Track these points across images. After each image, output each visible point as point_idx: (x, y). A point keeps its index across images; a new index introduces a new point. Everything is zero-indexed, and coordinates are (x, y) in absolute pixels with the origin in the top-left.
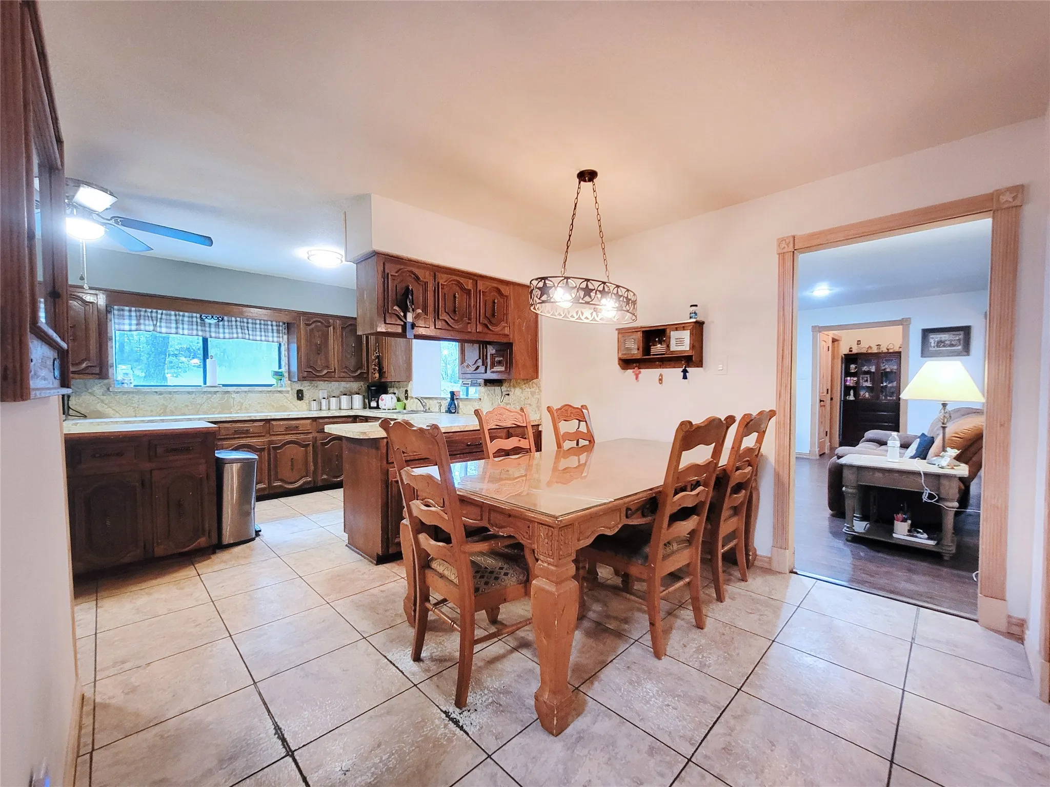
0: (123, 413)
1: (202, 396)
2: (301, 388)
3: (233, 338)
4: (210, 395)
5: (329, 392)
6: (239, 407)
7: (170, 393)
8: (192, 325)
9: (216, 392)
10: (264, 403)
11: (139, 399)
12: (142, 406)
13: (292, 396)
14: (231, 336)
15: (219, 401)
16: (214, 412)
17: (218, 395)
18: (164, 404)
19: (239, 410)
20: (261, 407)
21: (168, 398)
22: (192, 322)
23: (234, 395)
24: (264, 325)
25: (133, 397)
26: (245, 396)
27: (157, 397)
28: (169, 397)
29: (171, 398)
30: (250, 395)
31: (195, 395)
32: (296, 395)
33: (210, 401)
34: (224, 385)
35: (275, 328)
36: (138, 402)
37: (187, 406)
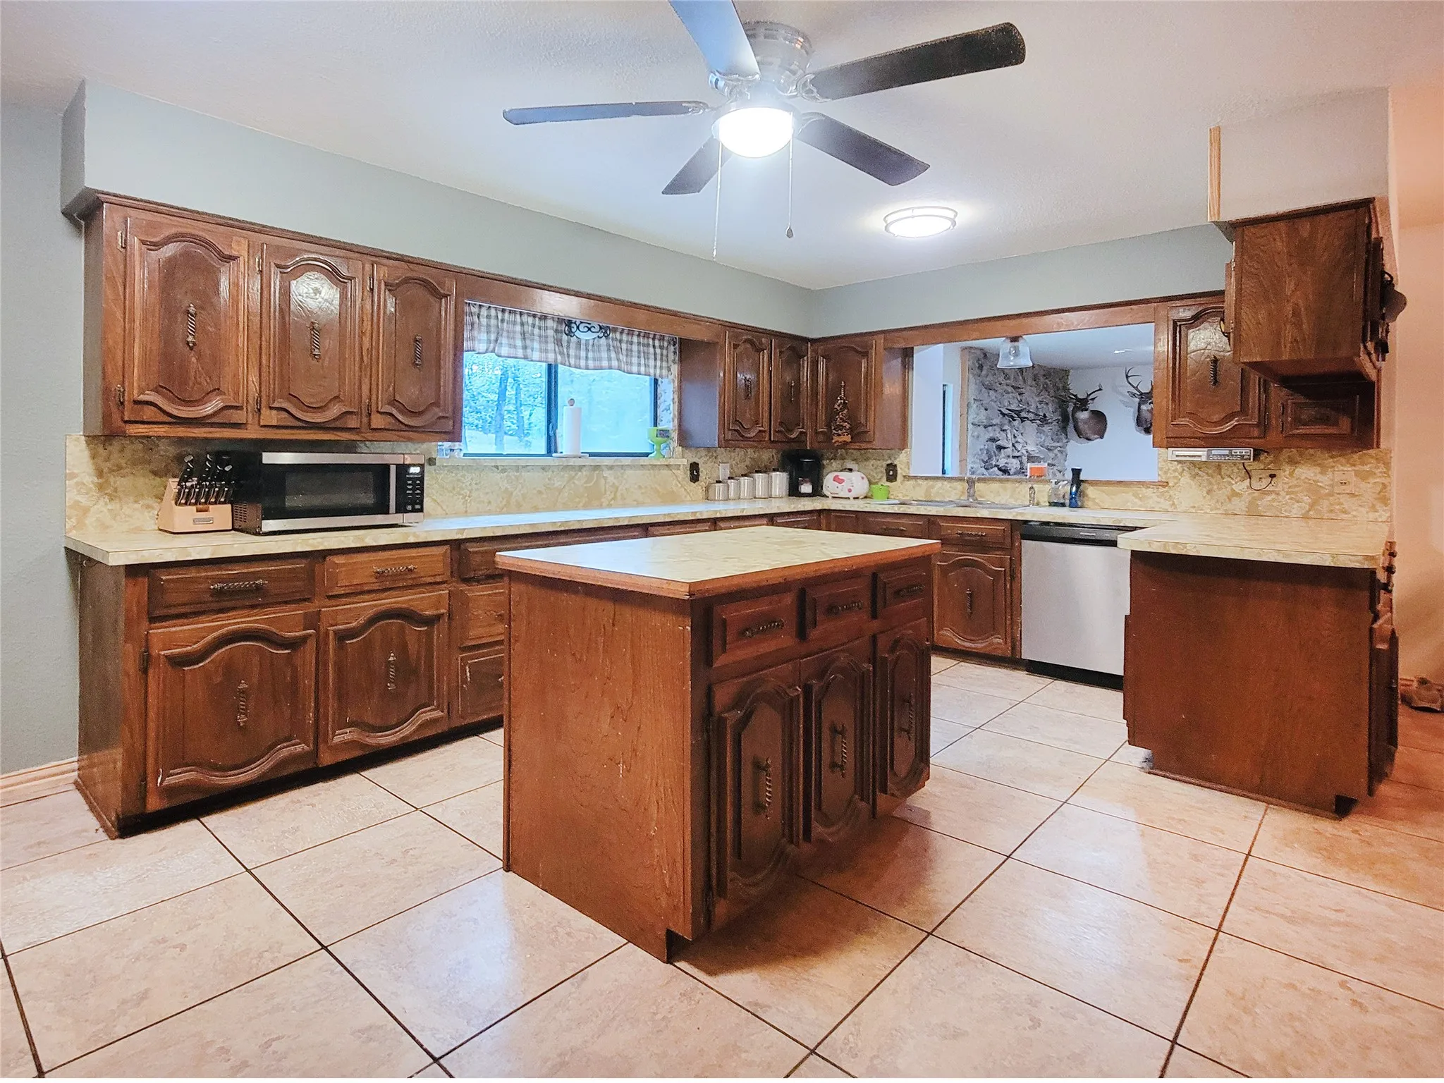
0: (447, 506)
1: (562, 473)
2: (696, 460)
3: (601, 368)
4: (573, 473)
5: (731, 467)
6: (612, 496)
7: (517, 468)
8: (547, 342)
9: (581, 467)
10: (646, 487)
11: (472, 479)
12: (474, 494)
13: (684, 474)
14: (597, 363)
15: (585, 483)
16: (579, 502)
17: (585, 473)
18: (507, 489)
19: (613, 499)
20: (642, 493)
21: (513, 477)
22: (546, 337)
23: (606, 473)
24: (644, 345)
25: (463, 476)
26: (622, 474)
27: (497, 476)
28: (515, 476)
29: (517, 478)
30: (629, 472)
31: (553, 472)
32: (689, 472)
33: (574, 483)
34: (591, 455)
35: (658, 351)
36: (470, 484)
37: (540, 492)
